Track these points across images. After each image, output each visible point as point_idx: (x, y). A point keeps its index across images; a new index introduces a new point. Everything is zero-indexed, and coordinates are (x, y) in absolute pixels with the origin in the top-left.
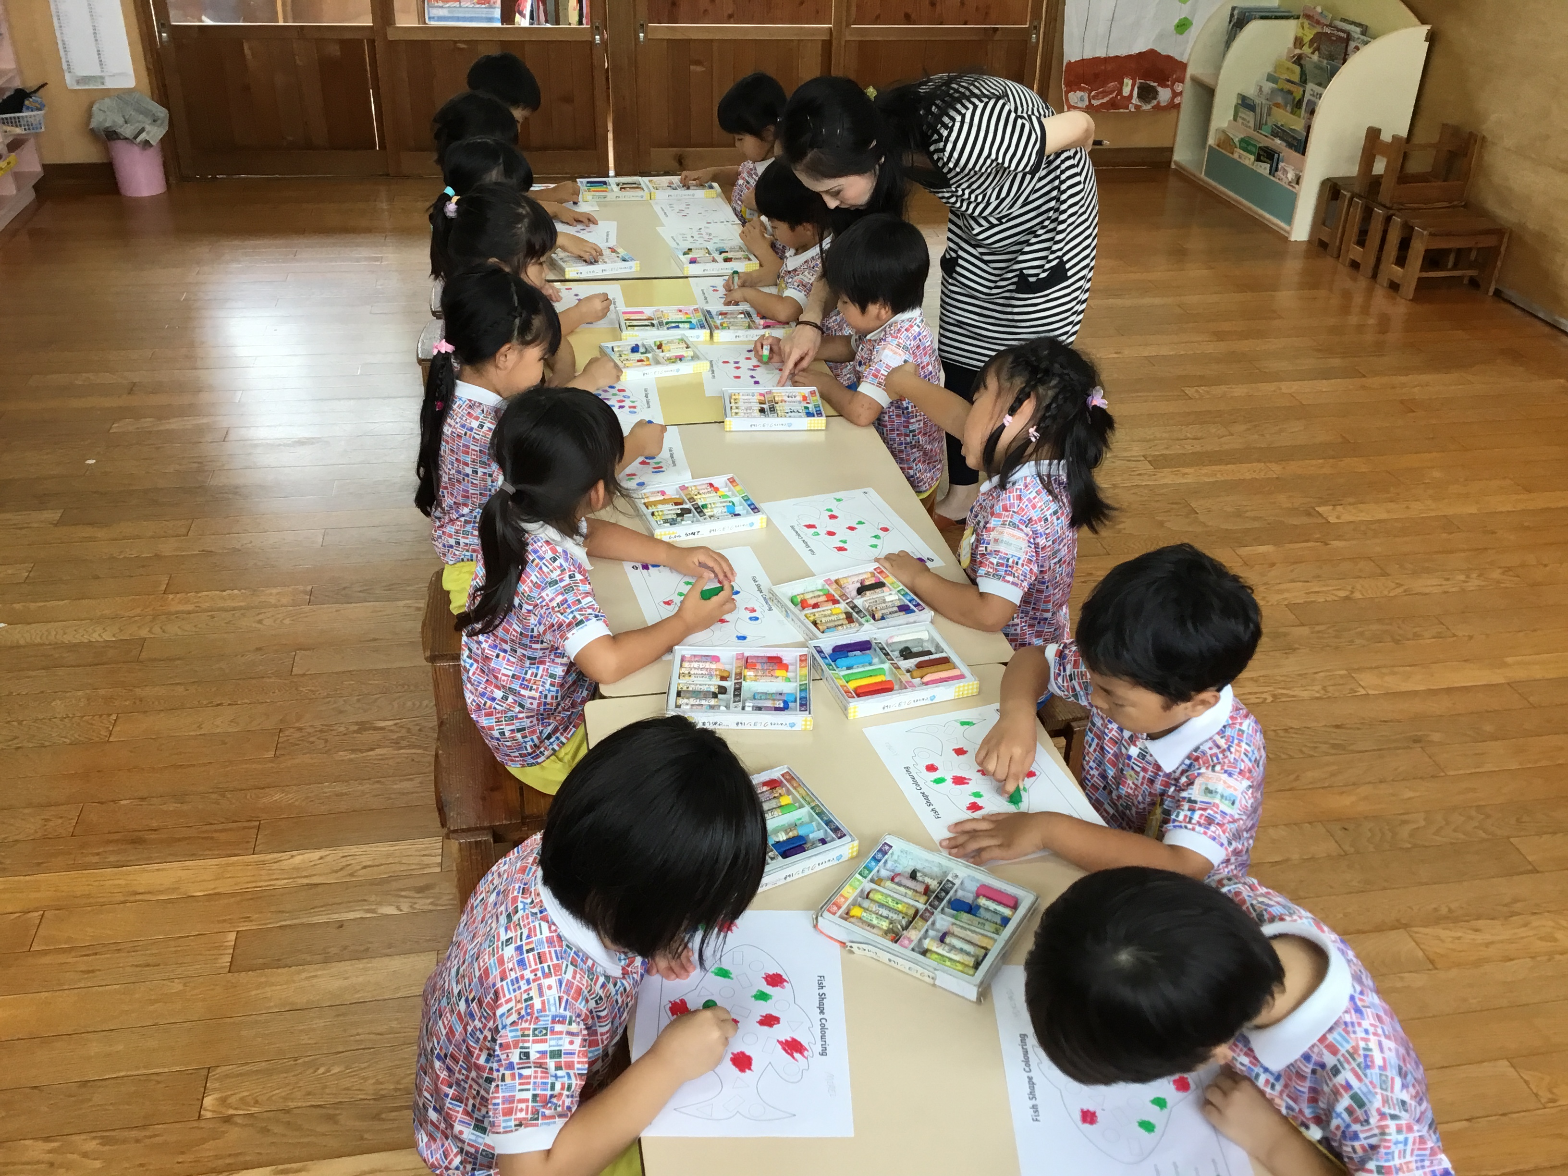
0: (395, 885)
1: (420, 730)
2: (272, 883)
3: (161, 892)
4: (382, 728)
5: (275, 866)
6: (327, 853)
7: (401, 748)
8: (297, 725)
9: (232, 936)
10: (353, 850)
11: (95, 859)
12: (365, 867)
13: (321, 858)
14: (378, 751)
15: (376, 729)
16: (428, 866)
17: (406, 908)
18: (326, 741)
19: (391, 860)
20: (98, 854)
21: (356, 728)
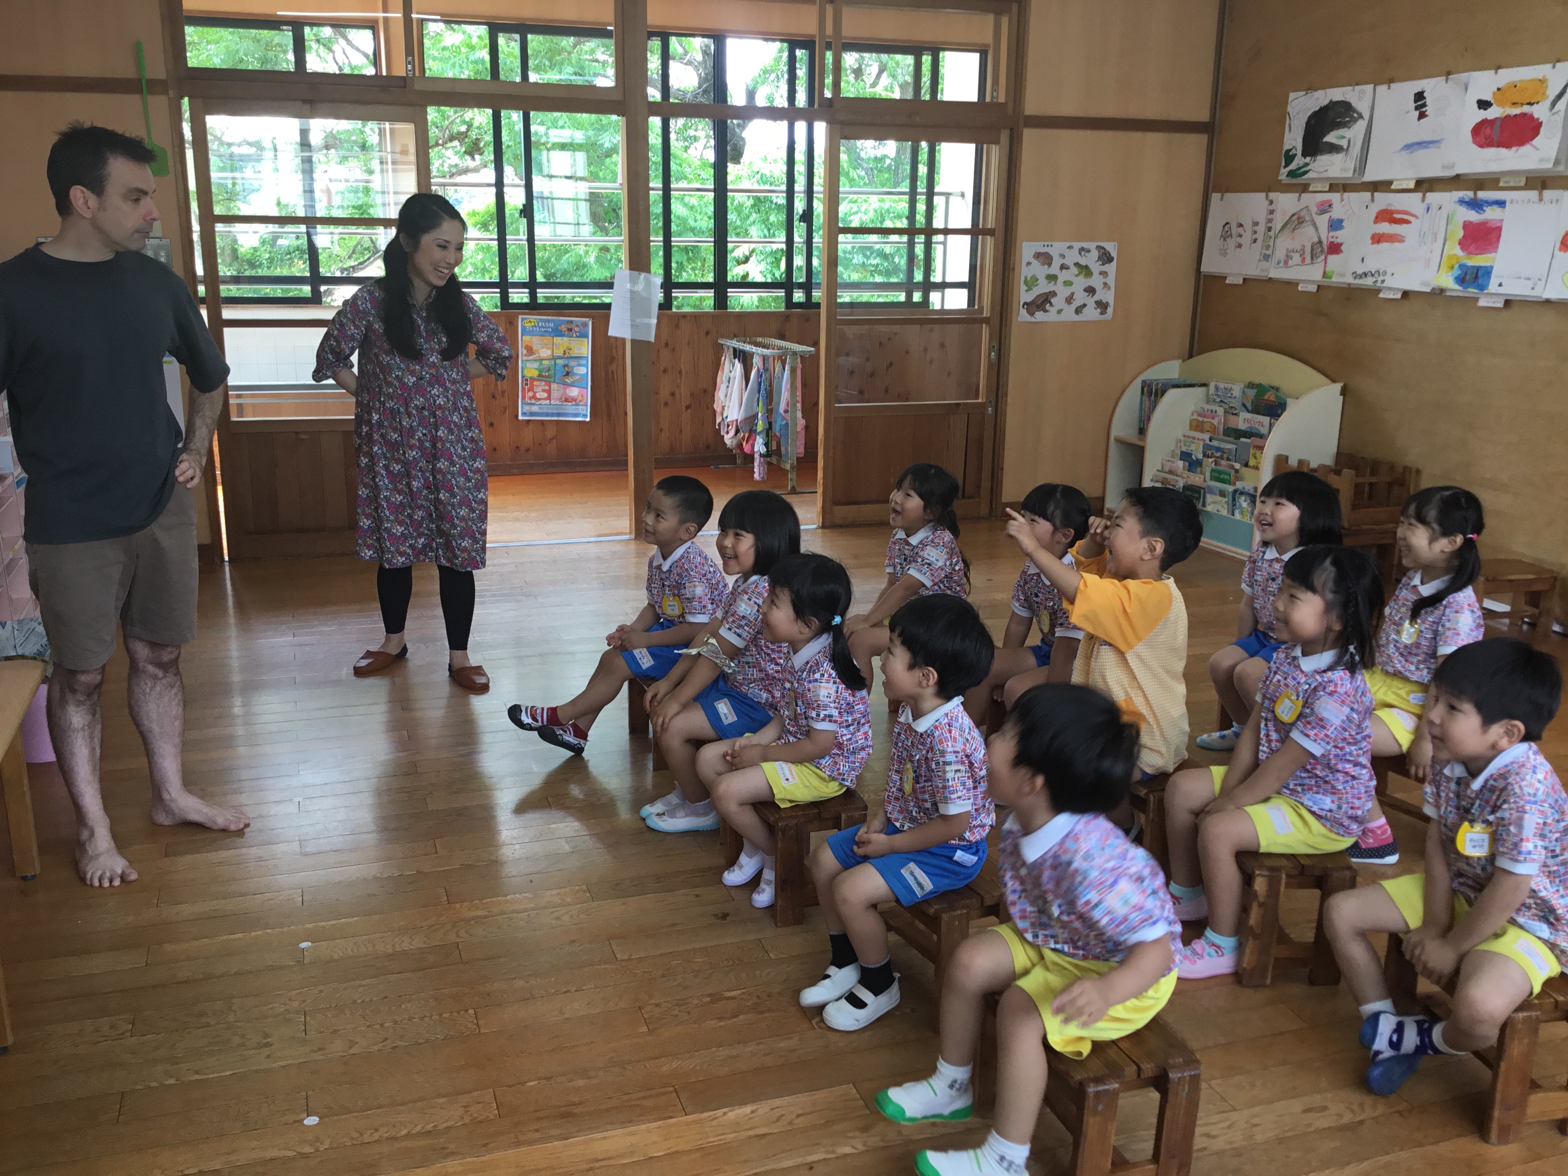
0: (837, 1128)
1: (769, 997)
2: (721, 1137)
3: (622, 1156)
4: (733, 998)
5: (715, 1123)
6: (754, 1107)
7: (762, 1013)
8: (653, 1001)
10: (777, 1102)
11: (537, 1135)
12: (799, 1116)
13: (753, 1112)
14: (741, 1017)
15: (728, 999)
16: (855, 1109)
17: (861, 1148)
18: (689, 1013)
19: (818, 1107)
20: (537, 1131)
21: (709, 1000)
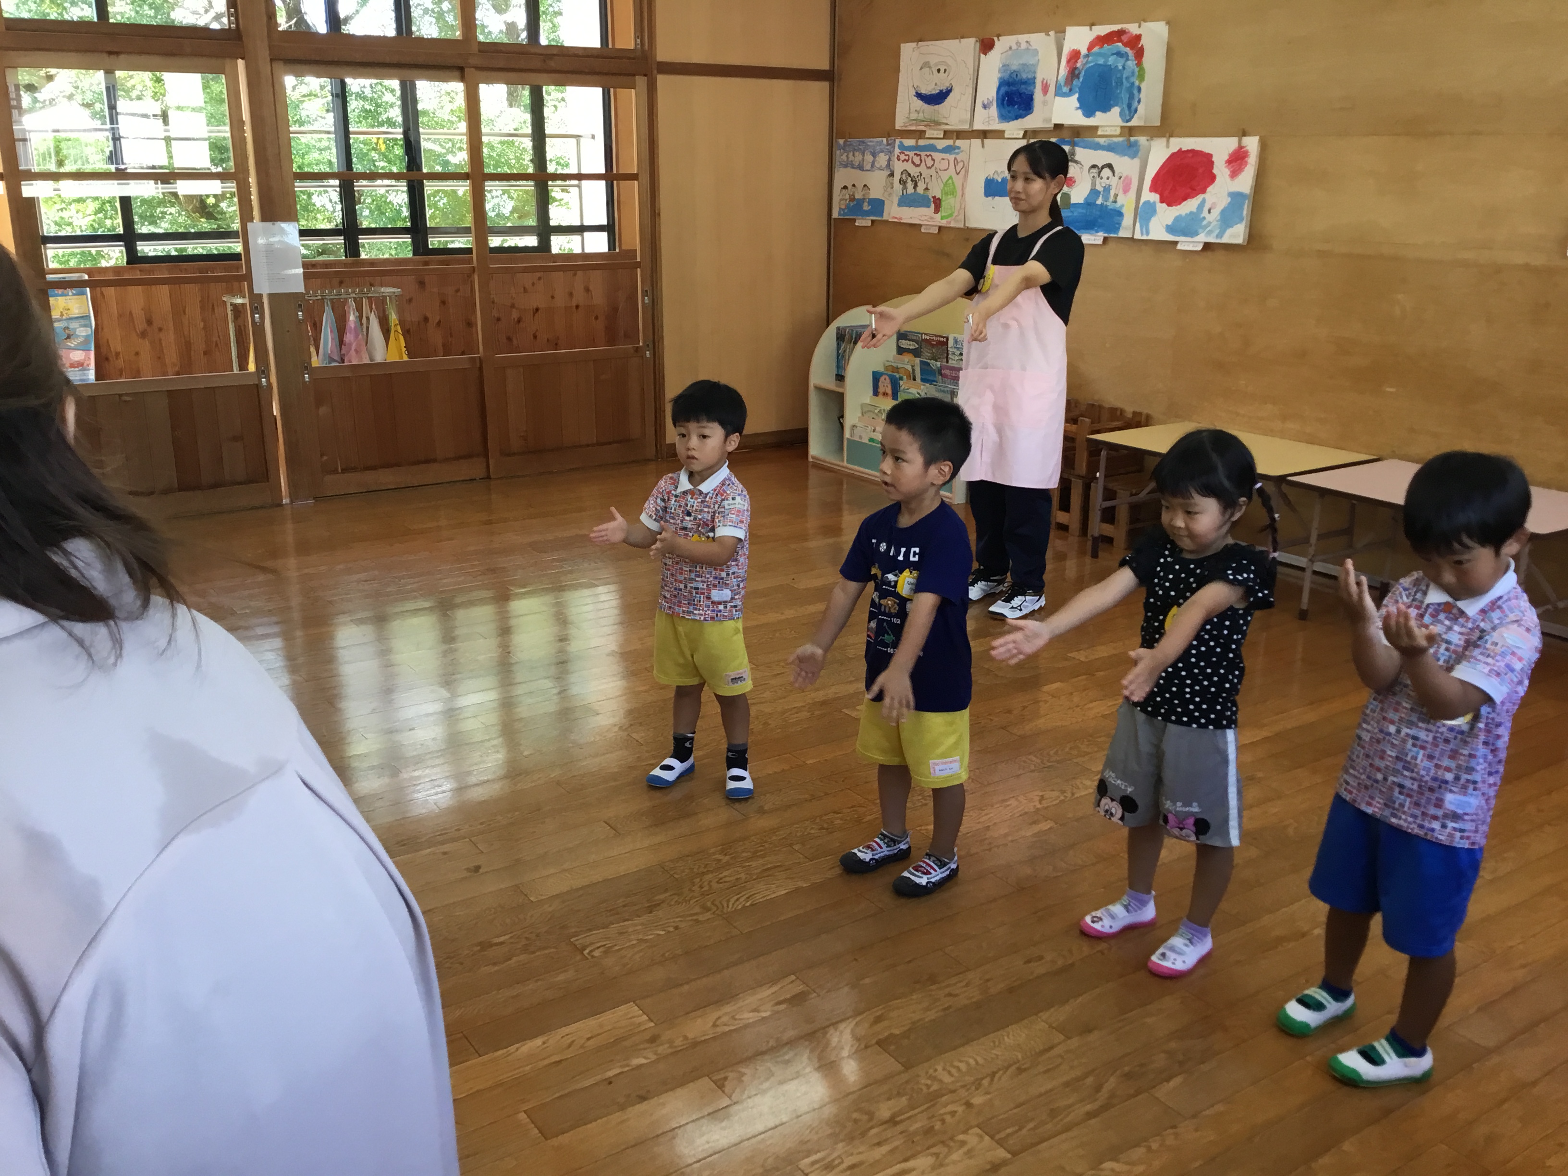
0: (626, 1043)
1: (537, 936)
2: (517, 1071)
4: (502, 943)
5: (509, 1058)
6: (546, 1038)
7: (533, 952)
9: (522, 1116)
12: (588, 1039)
13: (544, 1043)
14: (514, 959)
15: (497, 944)
16: (640, 1024)
17: (653, 1057)
18: (462, 964)
19: (606, 1028)
21: (479, 948)
